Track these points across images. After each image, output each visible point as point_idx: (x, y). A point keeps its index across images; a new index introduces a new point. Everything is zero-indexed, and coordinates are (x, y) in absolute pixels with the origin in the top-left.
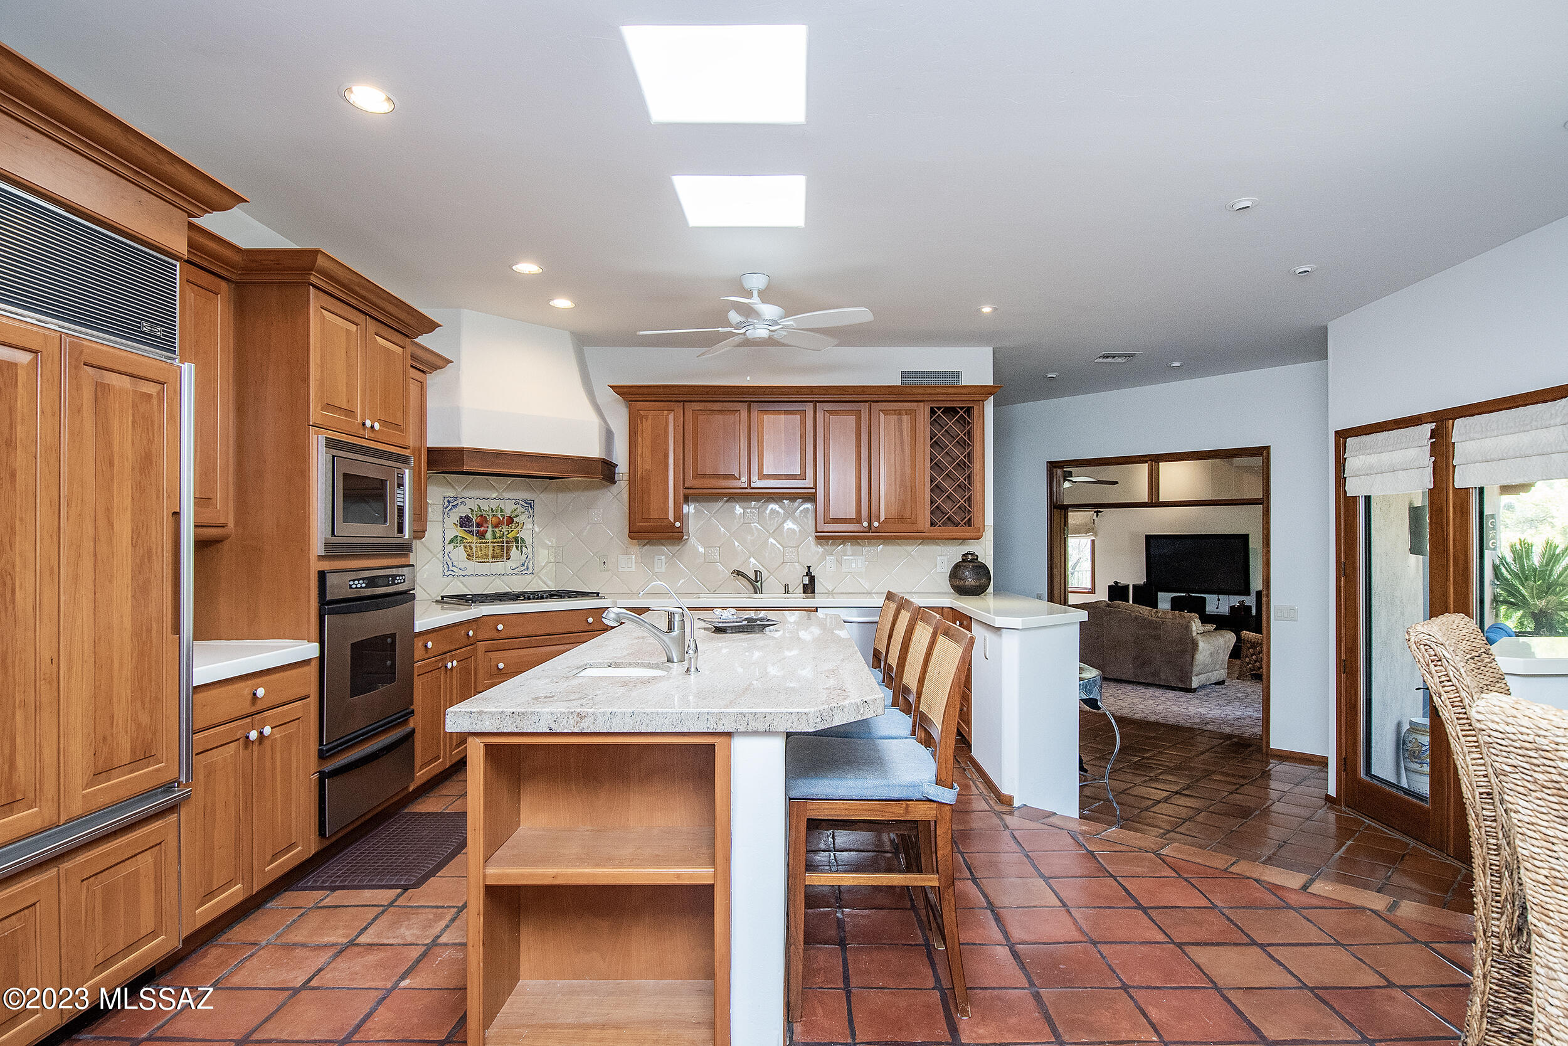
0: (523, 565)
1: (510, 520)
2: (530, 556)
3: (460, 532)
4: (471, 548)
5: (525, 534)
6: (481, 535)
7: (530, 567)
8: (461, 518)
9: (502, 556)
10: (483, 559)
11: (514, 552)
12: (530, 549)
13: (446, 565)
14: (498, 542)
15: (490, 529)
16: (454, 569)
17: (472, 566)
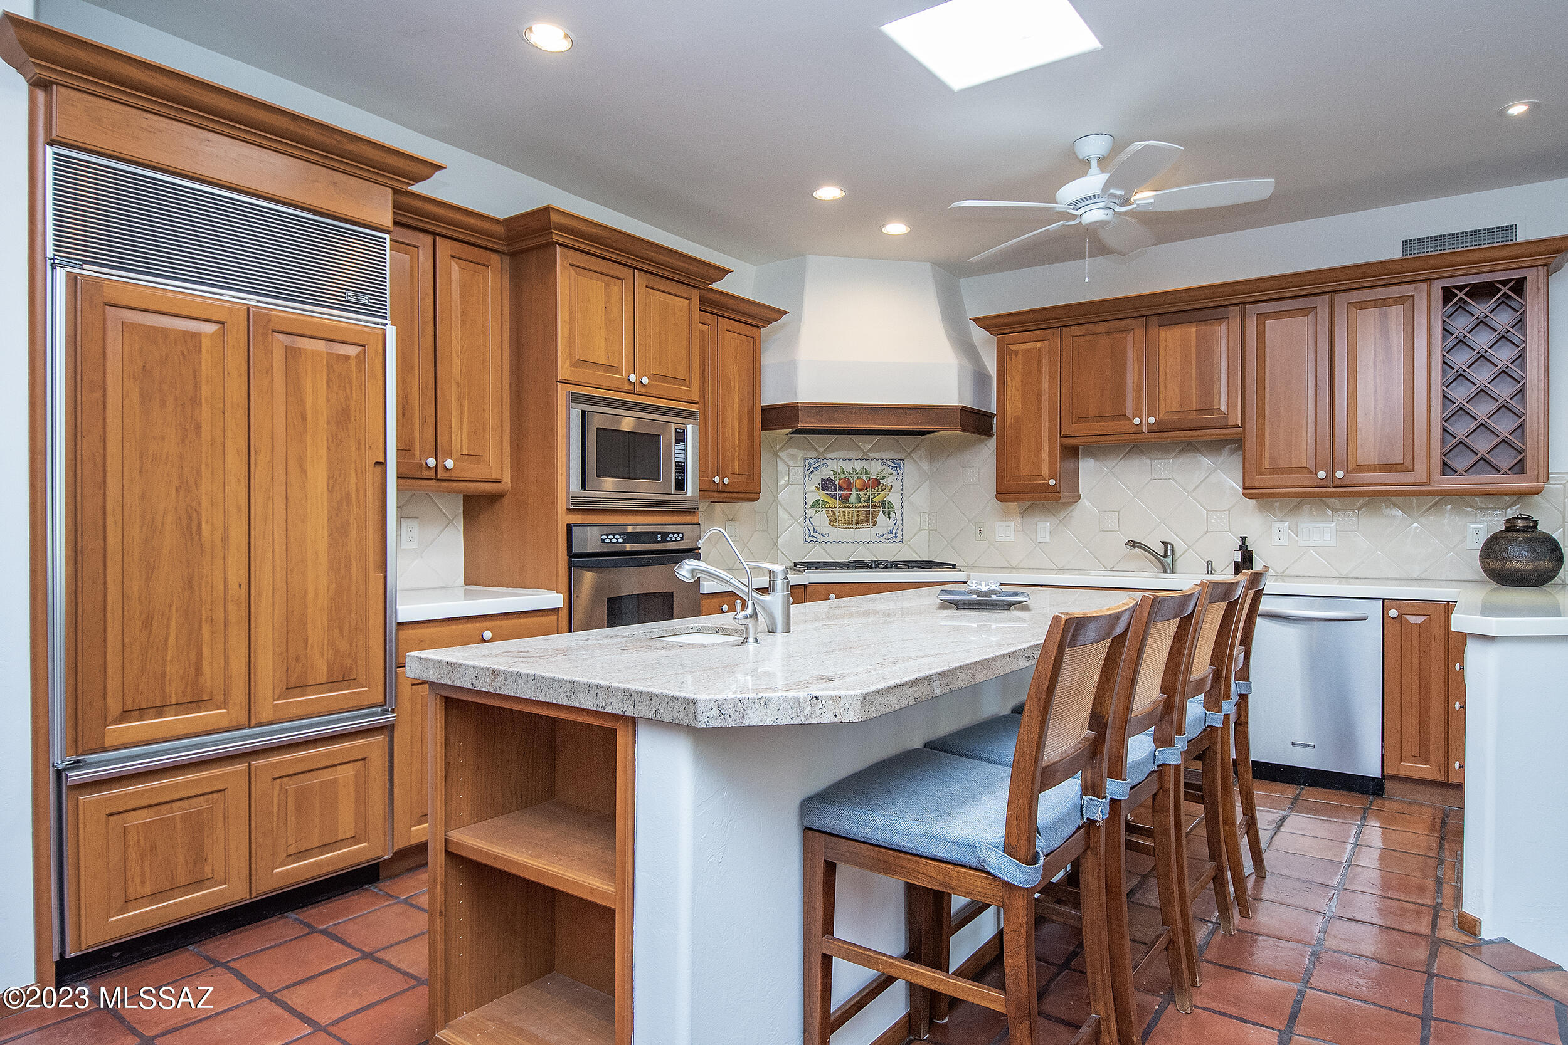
0: (891, 532)
1: (877, 482)
2: (899, 522)
3: (822, 496)
4: (834, 513)
5: (893, 498)
6: (845, 499)
7: (899, 534)
8: (823, 480)
9: (867, 522)
10: (847, 524)
11: (881, 518)
12: (898, 513)
13: (807, 531)
14: (863, 507)
15: (854, 493)
16: (815, 535)
17: (834, 533)
